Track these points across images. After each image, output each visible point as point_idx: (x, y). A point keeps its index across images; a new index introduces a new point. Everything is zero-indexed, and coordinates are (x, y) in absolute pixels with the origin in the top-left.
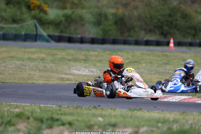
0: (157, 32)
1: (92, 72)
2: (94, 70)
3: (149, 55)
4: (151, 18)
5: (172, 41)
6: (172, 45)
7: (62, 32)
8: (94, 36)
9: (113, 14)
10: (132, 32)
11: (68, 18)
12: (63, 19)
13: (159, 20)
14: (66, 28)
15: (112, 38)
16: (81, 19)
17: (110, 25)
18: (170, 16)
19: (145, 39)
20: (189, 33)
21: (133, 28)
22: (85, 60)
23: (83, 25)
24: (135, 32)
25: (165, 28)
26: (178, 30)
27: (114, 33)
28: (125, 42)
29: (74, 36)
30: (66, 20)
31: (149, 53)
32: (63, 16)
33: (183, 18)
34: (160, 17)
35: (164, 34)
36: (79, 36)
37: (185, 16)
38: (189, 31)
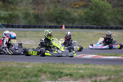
0: (55, 22)
1: (32, 42)
2: (32, 41)
3: (55, 33)
4: (52, 15)
5: (64, 26)
6: (64, 28)
7: (8, 23)
8: (24, 24)
9: (33, 13)
10: (43, 22)
11: (10, 15)
12: (8, 16)
13: (55, 16)
14: (10, 20)
15: (33, 25)
16: (17, 16)
17: (32, 18)
18: (60, 13)
19: (49, 25)
20: (70, 22)
21: (43, 20)
22: (25, 37)
23: (18, 19)
24: (44, 21)
25: (59, 19)
26: (65, 20)
27: (34, 23)
28: (40, 27)
29: (14, 24)
30: (10, 17)
31: (55, 32)
32: (8, 15)
33: (67, 14)
34: (56, 14)
35: (58, 23)
36: (17, 24)
37: (68, 14)
38: (70, 21)
